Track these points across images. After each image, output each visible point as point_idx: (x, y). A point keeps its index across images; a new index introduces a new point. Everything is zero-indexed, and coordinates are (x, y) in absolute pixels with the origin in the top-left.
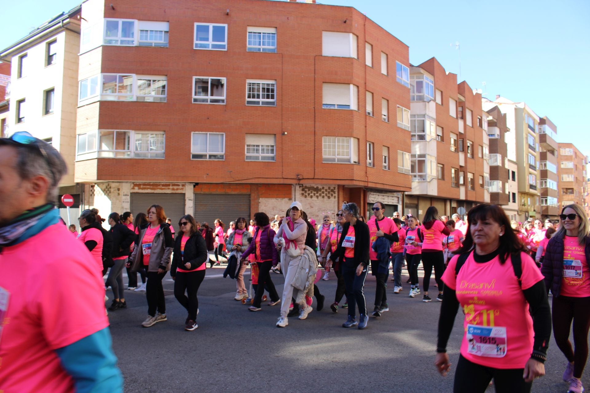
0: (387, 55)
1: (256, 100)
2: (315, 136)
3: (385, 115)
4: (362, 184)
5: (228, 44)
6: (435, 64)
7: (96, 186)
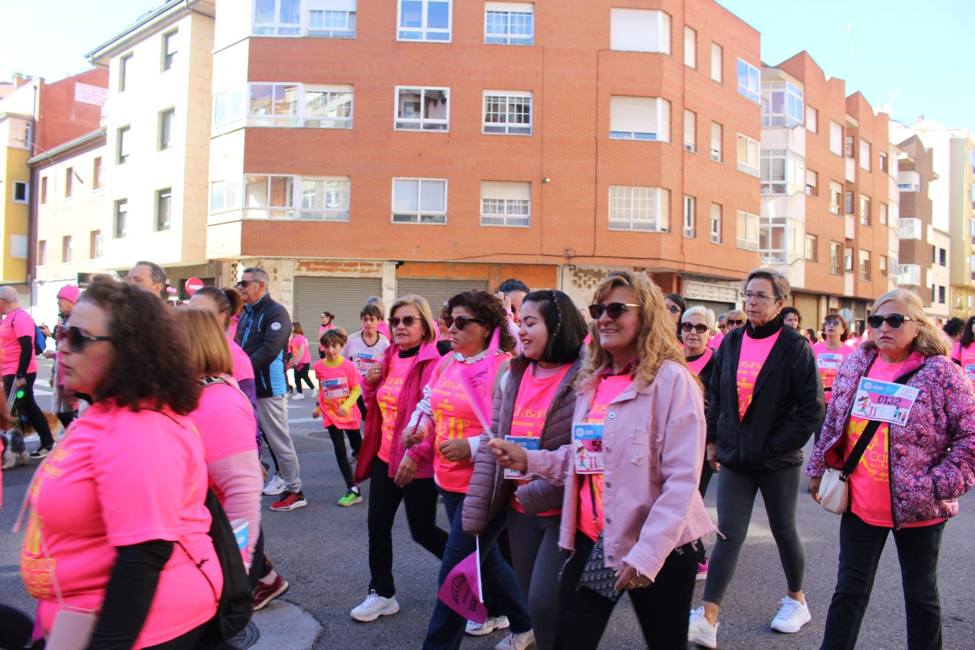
0: (722, 48)
1: (498, 124)
2: (596, 186)
3: (716, 151)
4: (674, 267)
5: (453, 31)
6: (807, 62)
7: (240, 264)
